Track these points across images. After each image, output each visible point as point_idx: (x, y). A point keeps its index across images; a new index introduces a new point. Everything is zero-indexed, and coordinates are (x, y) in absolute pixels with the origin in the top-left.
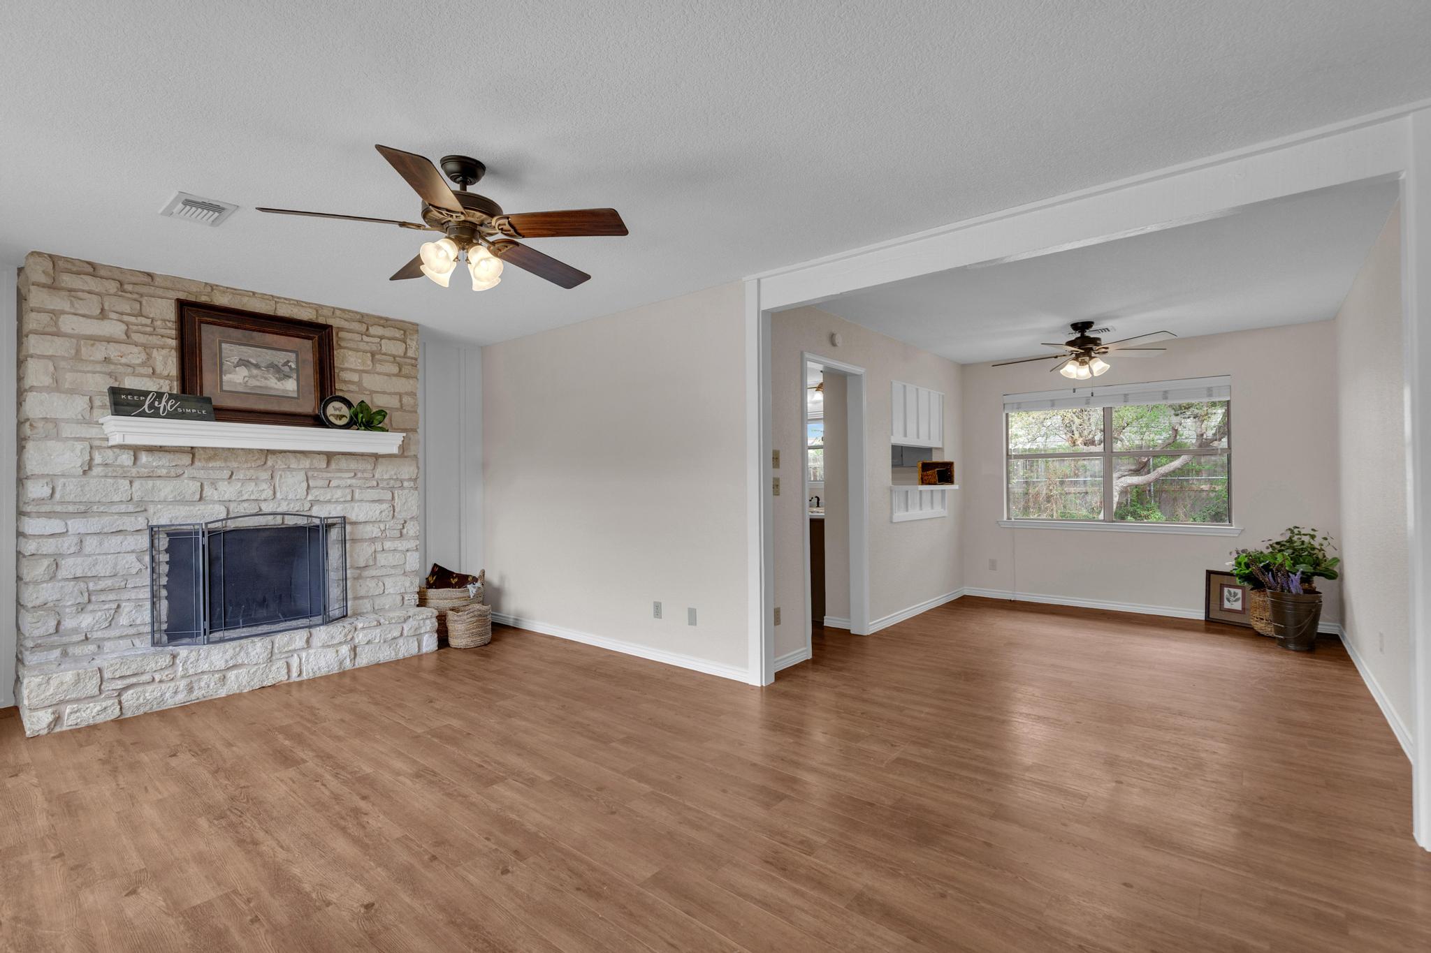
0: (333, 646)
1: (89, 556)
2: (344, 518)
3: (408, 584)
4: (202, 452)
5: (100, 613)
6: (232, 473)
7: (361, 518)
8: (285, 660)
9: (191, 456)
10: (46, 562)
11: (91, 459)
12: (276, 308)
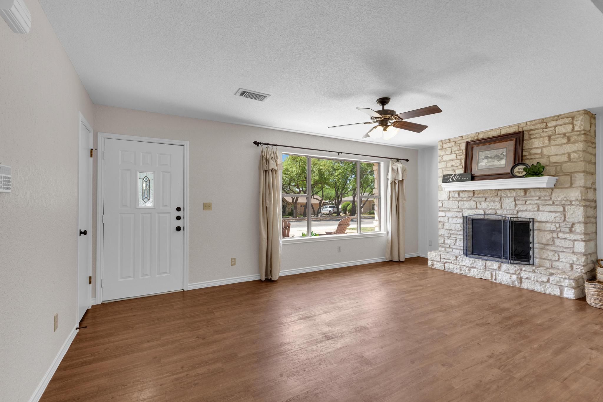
0: (510, 273)
1: (450, 223)
2: (533, 219)
3: (575, 259)
4: (476, 191)
5: (452, 240)
6: (486, 199)
7: (543, 219)
8: (491, 272)
9: (473, 193)
10: (442, 223)
11: (449, 195)
12: (500, 132)
